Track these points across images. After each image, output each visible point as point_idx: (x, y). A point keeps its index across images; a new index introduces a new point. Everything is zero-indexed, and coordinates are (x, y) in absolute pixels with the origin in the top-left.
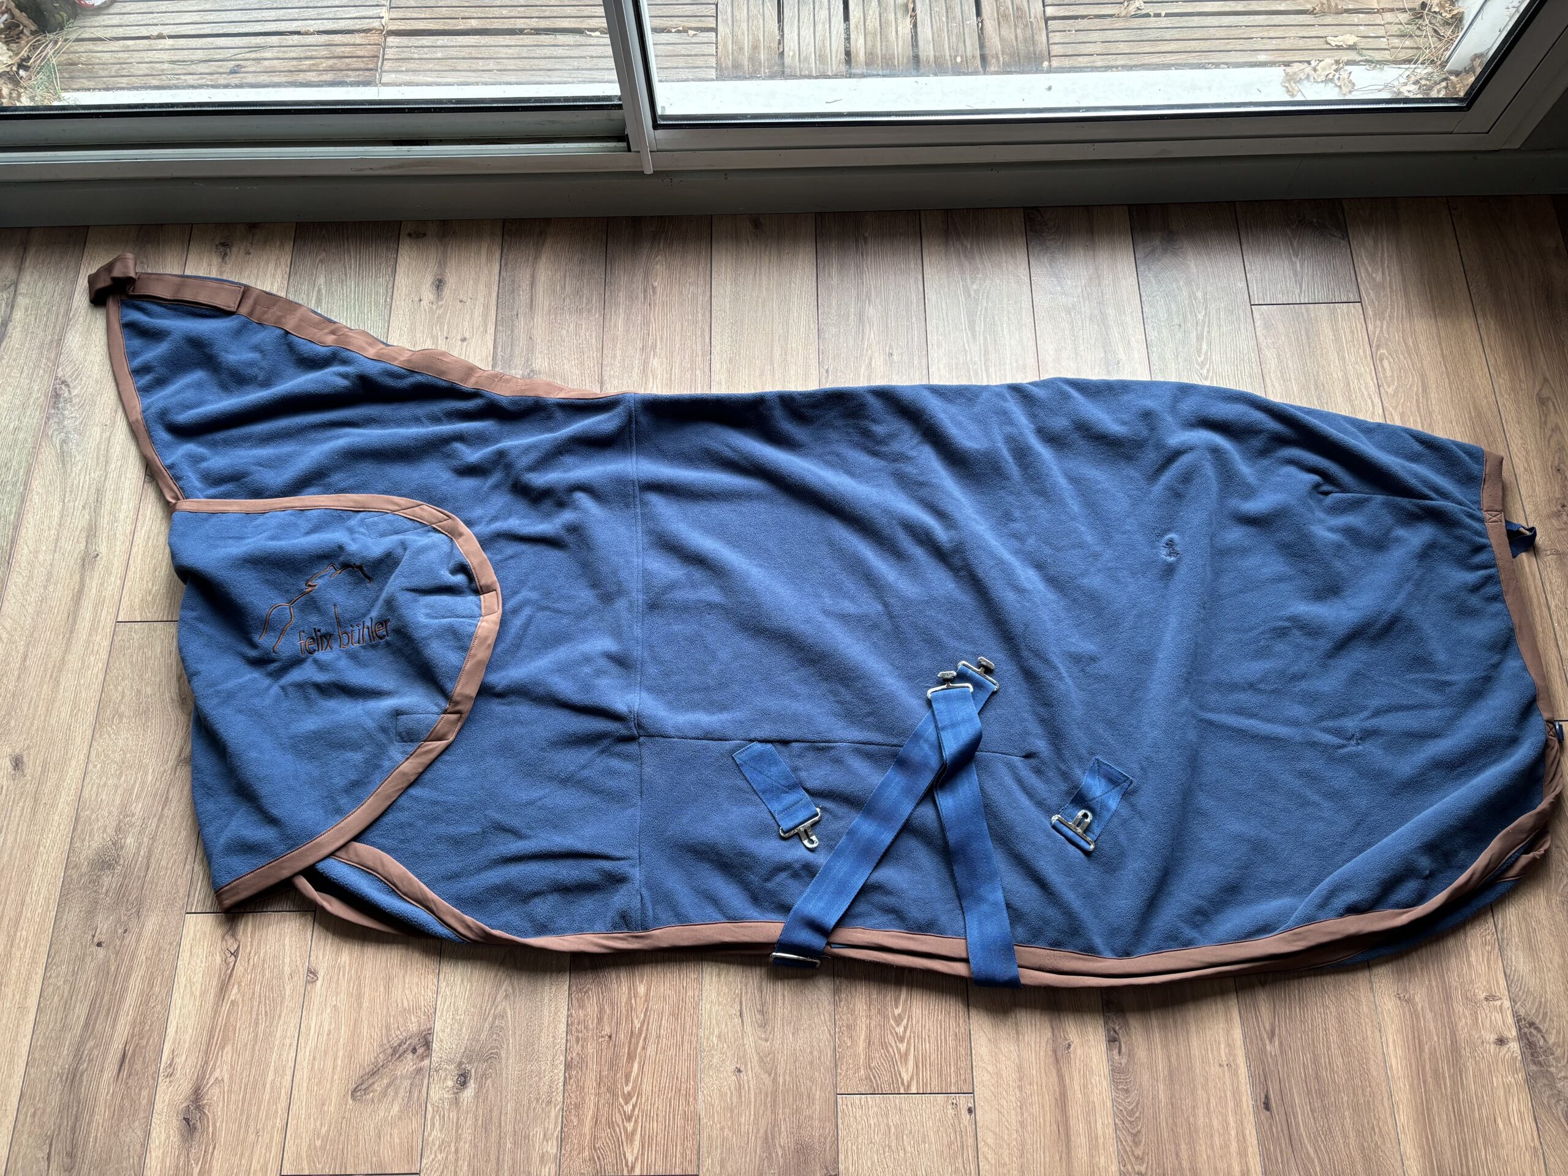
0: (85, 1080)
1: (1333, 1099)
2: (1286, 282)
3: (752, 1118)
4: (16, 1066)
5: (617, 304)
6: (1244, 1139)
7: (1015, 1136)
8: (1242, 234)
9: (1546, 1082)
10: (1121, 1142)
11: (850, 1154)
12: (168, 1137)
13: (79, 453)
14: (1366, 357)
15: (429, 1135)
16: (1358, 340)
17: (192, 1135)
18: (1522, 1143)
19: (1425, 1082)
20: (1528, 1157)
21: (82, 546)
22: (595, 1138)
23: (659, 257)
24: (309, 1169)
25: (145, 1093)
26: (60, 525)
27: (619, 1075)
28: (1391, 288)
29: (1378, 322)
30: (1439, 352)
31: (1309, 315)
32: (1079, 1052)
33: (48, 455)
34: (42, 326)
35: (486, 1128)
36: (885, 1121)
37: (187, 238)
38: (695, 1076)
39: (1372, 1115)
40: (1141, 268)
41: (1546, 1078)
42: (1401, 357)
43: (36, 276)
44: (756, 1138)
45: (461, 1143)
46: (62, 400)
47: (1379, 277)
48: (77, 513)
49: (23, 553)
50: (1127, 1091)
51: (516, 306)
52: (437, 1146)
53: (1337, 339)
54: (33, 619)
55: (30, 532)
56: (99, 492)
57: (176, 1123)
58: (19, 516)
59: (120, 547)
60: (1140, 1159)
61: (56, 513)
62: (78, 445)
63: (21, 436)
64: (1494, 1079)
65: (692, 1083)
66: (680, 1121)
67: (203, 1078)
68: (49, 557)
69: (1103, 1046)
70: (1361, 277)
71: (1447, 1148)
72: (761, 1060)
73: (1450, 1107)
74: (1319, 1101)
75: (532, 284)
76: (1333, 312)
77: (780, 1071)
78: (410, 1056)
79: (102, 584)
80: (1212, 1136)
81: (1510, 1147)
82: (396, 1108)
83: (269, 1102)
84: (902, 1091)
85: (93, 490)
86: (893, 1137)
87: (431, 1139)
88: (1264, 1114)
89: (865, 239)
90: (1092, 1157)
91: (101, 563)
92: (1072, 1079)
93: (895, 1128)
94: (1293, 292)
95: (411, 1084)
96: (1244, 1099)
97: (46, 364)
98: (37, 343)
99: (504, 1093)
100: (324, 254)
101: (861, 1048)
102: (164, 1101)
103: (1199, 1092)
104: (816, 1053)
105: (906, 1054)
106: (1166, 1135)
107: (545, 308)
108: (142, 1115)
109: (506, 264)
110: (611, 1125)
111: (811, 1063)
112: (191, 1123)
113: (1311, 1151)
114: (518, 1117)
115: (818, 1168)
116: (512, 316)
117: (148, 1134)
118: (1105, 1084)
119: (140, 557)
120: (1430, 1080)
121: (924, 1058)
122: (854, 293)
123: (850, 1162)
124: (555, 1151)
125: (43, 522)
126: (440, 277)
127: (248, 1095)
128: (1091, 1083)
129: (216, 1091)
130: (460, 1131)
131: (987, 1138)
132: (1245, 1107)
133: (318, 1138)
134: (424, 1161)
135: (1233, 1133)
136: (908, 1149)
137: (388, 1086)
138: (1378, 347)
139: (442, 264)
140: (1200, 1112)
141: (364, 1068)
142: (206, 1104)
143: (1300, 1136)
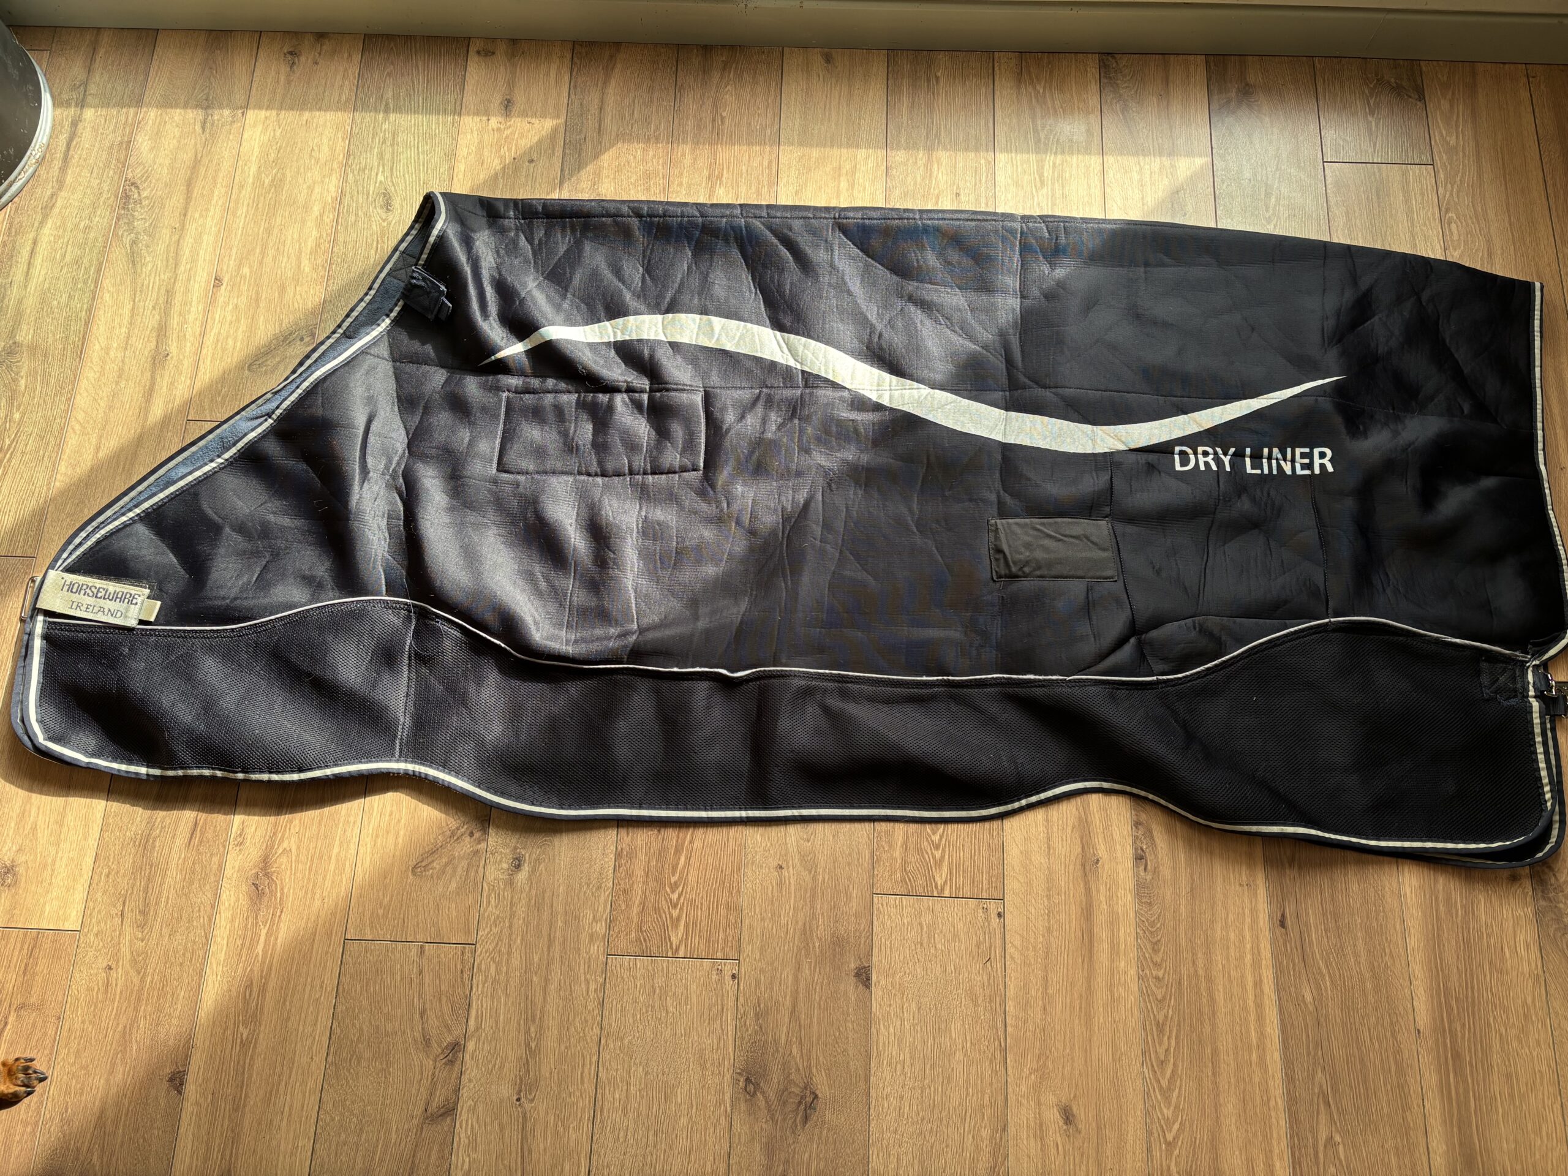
0: (157, 844)
1: (1347, 921)
2: (1360, 139)
3: (791, 912)
4: (91, 831)
5: (685, 132)
6: (1259, 952)
7: (1041, 939)
8: (1319, 89)
9: (1554, 917)
10: (1141, 949)
11: (883, 948)
12: (238, 900)
13: (149, 254)
14: (1434, 219)
15: (485, 910)
16: (1428, 203)
17: (260, 900)
18: (1526, 970)
19: (1437, 911)
20: (1530, 983)
21: (153, 345)
22: (641, 921)
23: (729, 87)
24: (371, 934)
25: (215, 859)
26: (131, 324)
27: (666, 866)
28: (1464, 153)
29: (1449, 186)
30: (1506, 219)
31: (1380, 175)
32: (1106, 867)
33: (118, 255)
34: (112, 127)
35: (538, 906)
36: (918, 920)
37: (255, 45)
38: (739, 870)
39: (1384, 938)
40: (1213, 120)
41: (1555, 914)
42: (1469, 222)
43: (106, 77)
44: (795, 929)
45: (515, 920)
46: (131, 201)
47: (1453, 141)
48: (148, 313)
49: (95, 349)
50: (1150, 904)
51: (584, 130)
52: (492, 920)
53: (1407, 200)
54: (105, 412)
55: (102, 329)
56: (170, 293)
57: (244, 888)
58: (90, 313)
59: (189, 347)
60: (1158, 965)
61: (126, 312)
62: (147, 246)
63: (92, 235)
64: (1505, 912)
65: (736, 876)
66: (722, 911)
67: (272, 848)
68: (120, 355)
69: (1130, 863)
70: (1435, 141)
71: (1455, 970)
72: (802, 858)
73: (1460, 935)
74: (1333, 922)
75: (601, 109)
76: (1405, 174)
77: (820, 870)
78: (468, 839)
79: (172, 383)
80: (1228, 948)
81: (1514, 973)
82: (454, 885)
83: (334, 872)
84: (935, 894)
85: (163, 291)
86: (925, 936)
87: (487, 914)
88: (1279, 931)
89: (937, 78)
90: (1112, 961)
91: (171, 363)
92: (1098, 891)
93: (928, 927)
94: (1367, 151)
95: (468, 864)
96: (1261, 916)
97: (115, 165)
98: (108, 145)
99: (557, 876)
100: (392, 67)
101: (898, 853)
102: (234, 867)
103: (1219, 908)
104: (855, 855)
105: (940, 861)
106: (1184, 943)
107: (613, 133)
108: (212, 879)
109: (575, 87)
110: (657, 910)
111: (850, 864)
112: (260, 889)
113: (1323, 967)
114: (569, 899)
115: (852, 960)
116: (580, 140)
117: (217, 896)
118: (1129, 897)
119: (209, 358)
120: (1442, 909)
121: (958, 865)
122: (923, 132)
123: (884, 954)
124: (603, 931)
125: (113, 320)
126: (508, 97)
127: (314, 865)
128: (1117, 896)
129: (284, 860)
130: (514, 909)
131: (1014, 941)
132: (1261, 923)
133: (381, 908)
134: (480, 933)
135: (1248, 946)
136: (939, 946)
137: (447, 865)
138: (1447, 211)
139: (511, 84)
140: (1218, 927)
141: (424, 848)
142: (274, 872)
143: (1313, 953)
